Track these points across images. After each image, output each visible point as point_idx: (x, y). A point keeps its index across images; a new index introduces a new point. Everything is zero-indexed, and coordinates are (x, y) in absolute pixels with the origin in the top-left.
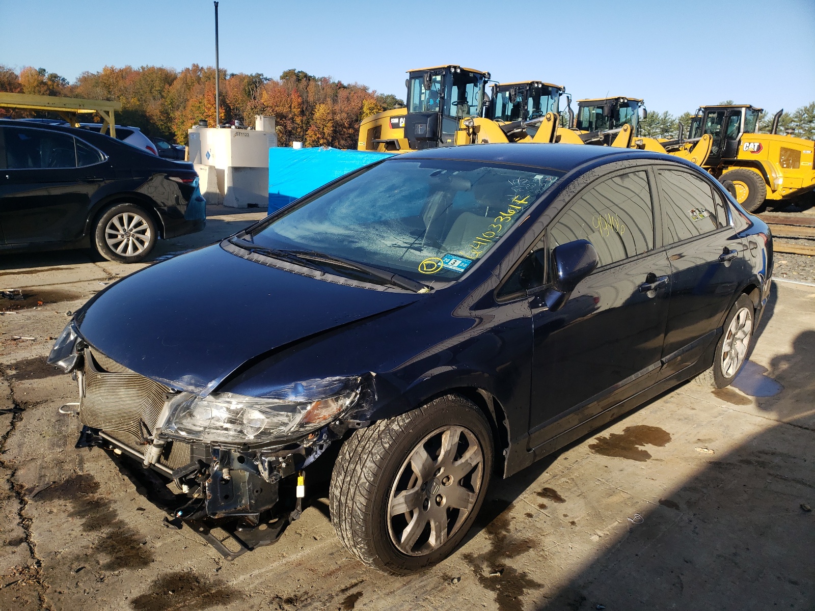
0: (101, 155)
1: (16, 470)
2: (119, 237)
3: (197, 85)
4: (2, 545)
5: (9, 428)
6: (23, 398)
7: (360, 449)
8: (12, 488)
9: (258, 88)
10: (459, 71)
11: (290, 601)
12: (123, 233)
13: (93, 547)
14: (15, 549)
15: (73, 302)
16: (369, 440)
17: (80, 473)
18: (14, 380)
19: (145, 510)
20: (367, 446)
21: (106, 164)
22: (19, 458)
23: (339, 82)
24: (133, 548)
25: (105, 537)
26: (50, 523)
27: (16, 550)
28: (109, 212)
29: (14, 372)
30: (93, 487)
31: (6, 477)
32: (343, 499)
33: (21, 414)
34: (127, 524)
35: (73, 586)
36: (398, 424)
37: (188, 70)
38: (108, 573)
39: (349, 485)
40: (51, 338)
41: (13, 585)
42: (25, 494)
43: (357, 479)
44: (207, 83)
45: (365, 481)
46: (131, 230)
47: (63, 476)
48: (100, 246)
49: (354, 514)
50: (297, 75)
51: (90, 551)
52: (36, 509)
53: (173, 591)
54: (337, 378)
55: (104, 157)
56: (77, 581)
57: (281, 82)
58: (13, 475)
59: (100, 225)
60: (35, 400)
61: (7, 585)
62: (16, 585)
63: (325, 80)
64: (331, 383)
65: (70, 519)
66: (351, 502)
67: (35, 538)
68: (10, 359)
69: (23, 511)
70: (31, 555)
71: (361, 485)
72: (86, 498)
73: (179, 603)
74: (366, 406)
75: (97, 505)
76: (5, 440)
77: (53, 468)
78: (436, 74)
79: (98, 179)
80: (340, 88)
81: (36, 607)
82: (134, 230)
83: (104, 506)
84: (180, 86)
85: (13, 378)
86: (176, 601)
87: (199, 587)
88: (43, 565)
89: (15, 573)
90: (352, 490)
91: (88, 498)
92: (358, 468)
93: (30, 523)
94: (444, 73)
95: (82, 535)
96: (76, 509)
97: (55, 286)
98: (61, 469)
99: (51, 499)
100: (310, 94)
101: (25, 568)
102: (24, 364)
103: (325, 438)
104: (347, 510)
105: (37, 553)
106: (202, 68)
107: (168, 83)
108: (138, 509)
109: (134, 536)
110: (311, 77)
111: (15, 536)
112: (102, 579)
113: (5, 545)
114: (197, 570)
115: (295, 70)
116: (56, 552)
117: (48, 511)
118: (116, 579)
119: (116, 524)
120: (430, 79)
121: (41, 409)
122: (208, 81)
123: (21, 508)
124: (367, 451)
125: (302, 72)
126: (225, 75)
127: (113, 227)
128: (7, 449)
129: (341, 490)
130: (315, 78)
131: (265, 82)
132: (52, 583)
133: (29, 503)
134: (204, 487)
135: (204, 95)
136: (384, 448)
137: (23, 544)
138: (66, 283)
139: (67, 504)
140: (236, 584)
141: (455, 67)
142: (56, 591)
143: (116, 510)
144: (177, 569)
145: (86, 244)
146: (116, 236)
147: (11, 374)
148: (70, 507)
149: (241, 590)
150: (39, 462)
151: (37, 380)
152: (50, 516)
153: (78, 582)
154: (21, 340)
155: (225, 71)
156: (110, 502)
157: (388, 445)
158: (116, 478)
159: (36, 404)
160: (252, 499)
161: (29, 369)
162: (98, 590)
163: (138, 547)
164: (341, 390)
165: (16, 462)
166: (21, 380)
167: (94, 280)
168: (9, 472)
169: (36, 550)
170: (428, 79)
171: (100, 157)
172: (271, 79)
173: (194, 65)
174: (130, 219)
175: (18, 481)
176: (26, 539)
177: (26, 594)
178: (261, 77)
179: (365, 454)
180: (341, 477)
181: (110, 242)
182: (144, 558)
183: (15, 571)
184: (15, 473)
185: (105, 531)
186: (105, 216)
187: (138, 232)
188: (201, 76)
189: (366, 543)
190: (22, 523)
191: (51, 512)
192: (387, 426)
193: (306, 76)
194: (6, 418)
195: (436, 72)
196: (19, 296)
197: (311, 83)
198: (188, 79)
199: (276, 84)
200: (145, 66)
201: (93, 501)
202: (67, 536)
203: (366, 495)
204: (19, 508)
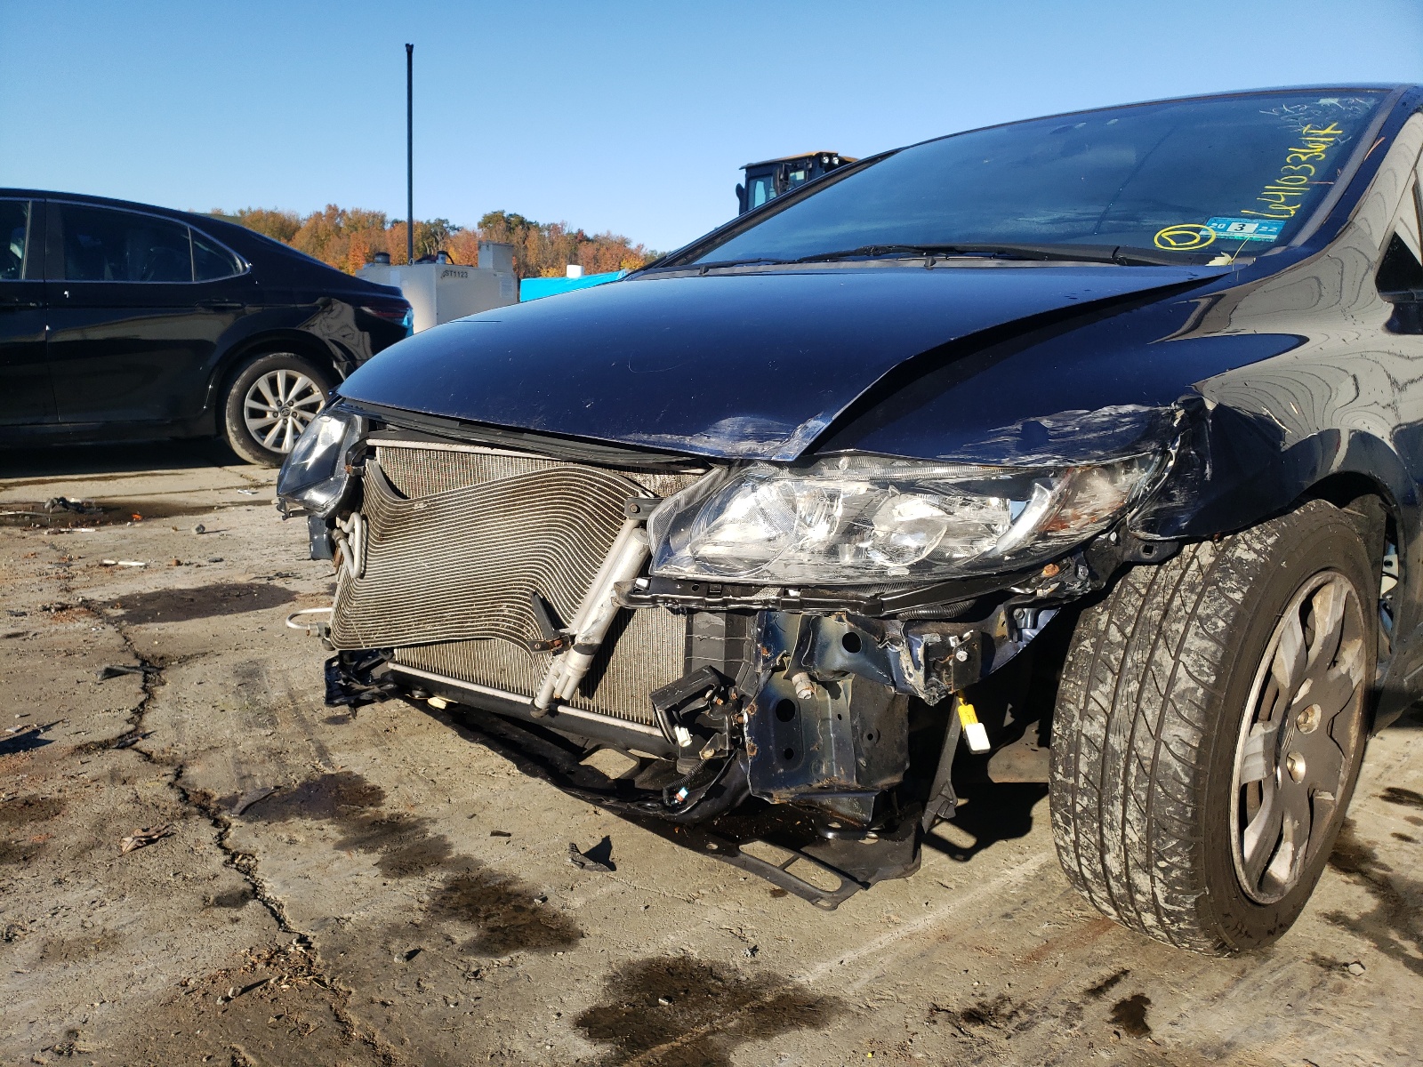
0: (238, 262)
1: (181, 766)
2: (269, 415)
3: (334, 239)
4: (202, 906)
5: (142, 697)
6: (154, 651)
7: (1156, 615)
8: (185, 797)
9: (440, 243)
10: (836, 161)
11: (974, 1016)
12: (276, 409)
13: (423, 907)
14: (235, 913)
15: (200, 516)
16: (1176, 590)
17: (329, 771)
18: (124, 623)
19: (509, 835)
20: (1177, 602)
21: (246, 280)
22: (181, 745)
23: (580, 232)
24: (519, 909)
25: (443, 888)
26: (299, 861)
27: (239, 915)
28: (251, 367)
29: (121, 612)
30: (370, 795)
31: (164, 778)
32: (1117, 742)
33: (158, 674)
34: (481, 863)
35: (411, 990)
36: (1249, 547)
37: (319, 215)
38: (484, 961)
39: (1138, 702)
40: (179, 563)
41: (258, 989)
42: (219, 810)
43: (1163, 686)
44: (351, 235)
45: (1192, 684)
46: (291, 404)
47: (294, 777)
48: (233, 431)
49: (1160, 772)
50: (507, 221)
51: (419, 918)
52: (256, 836)
53: (669, 999)
54: (1130, 408)
55: (242, 265)
56: (416, 977)
57: (480, 233)
58: (178, 775)
59: (234, 391)
60: (179, 652)
61: (244, 991)
62: (266, 988)
63: (554, 228)
64: (1114, 422)
65: (343, 854)
66: (1151, 744)
67: (272, 889)
68: (106, 593)
69: (227, 840)
70: (280, 927)
71: (1181, 696)
72: (362, 816)
73: (698, 1024)
74: (1179, 498)
75: (393, 828)
76: (141, 717)
77: (263, 762)
78: (796, 169)
79: (233, 305)
80: (581, 241)
81: (337, 1037)
82: (297, 404)
83: (410, 829)
84: (306, 240)
85: (121, 621)
86: (687, 1021)
87: (725, 989)
88: (316, 945)
89: (254, 964)
90: (1151, 714)
91: (368, 814)
92: (1164, 657)
93: (252, 862)
94: (811, 166)
95: (385, 884)
96: (349, 835)
97: (156, 496)
98: (282, 764)
99: (283, 817)
100: (530, 253)
101: (276, 952)
102: (136, 600)
103: (1083, 578)
104: (1133, 768)
105: (292, 922)
106: (344, 211)
107: (286, 237)
108: (493, 834)
109: (510, 884)
110: (531, 223)
111: (226, 888)
112: (476, 974)
113: (207, 907)
114: (699, 953)
115: (503, 212)
116: (338, 920)
117: (286, 840)
118: (510, 974)
119: (454, 861)
120: (786, 177)
121: (197, 669)
122: (355, 233)
123: (220, 834)
124: (1182, 613)
125: (515, 216)
126: (383, 222)
127: (258, 396)
128: (150, 731)
129: (1108, 722)
130: (537, 225)
131: (452, 233)
132: (355, 983)
133: (234, 824)
134: (737, 730)
135: (347, 255)
136: (1232, 601)
137: (250, 903)
138: (176, 492)
139: (324, 827)
140: (816, 982)
141: (830, 156)
142: (372, 1002)
143: (443, 836)
144: (650, 951)
145: (206, 427)
146: (262, 414)
147: (116, 615)
148: (332, 831)
149: (836, 994)
150: (229, 753)
151: (173, 623)
152: (293, 849)
153: (419, 979)
154: (117, 566)
155: (383, 216)
156: (421, 821)
157: (1241, 595)
158: (414, 778)
159: (184, 660)
160: (861, 755)
161: (150, 607)
162: (479, 998)
163: (531, 907)
164: (1139, 442)
165: (178, 752)
166: (140, 623)
167: (228, 488)
168: (169, 770)
169: (286, 914)
170: (781, 177)
171: (235, 264)
172: (462, 228)
173: (330, 207)
174: (290, 382)
175: (195, 785)
176: (255, 892)
177: (299, 1010)
178: (445, 225)
179: (1177, 620)
180: (1106, 688)
181: (253, 424)
182: (558, 930)
183: (253, 959)
184: (181, 772)
185: (437, 878)
186: (244, 374)
187: (303, 408)
188: (342, 225)
189: (1190, 852)
190: (233, 862)
191: (292, 842)
192: (1219, 555)
193: (522, 221)
194: (131, 682)
195: (796, 164)
196: (92, 509)
197: (533, 234)
198: (319, 230)
199: (472, 236)
200: (245, 209)
201: (382, 821)
202: (351, 886)
203: (1198, 720)
204: (215, 834)
